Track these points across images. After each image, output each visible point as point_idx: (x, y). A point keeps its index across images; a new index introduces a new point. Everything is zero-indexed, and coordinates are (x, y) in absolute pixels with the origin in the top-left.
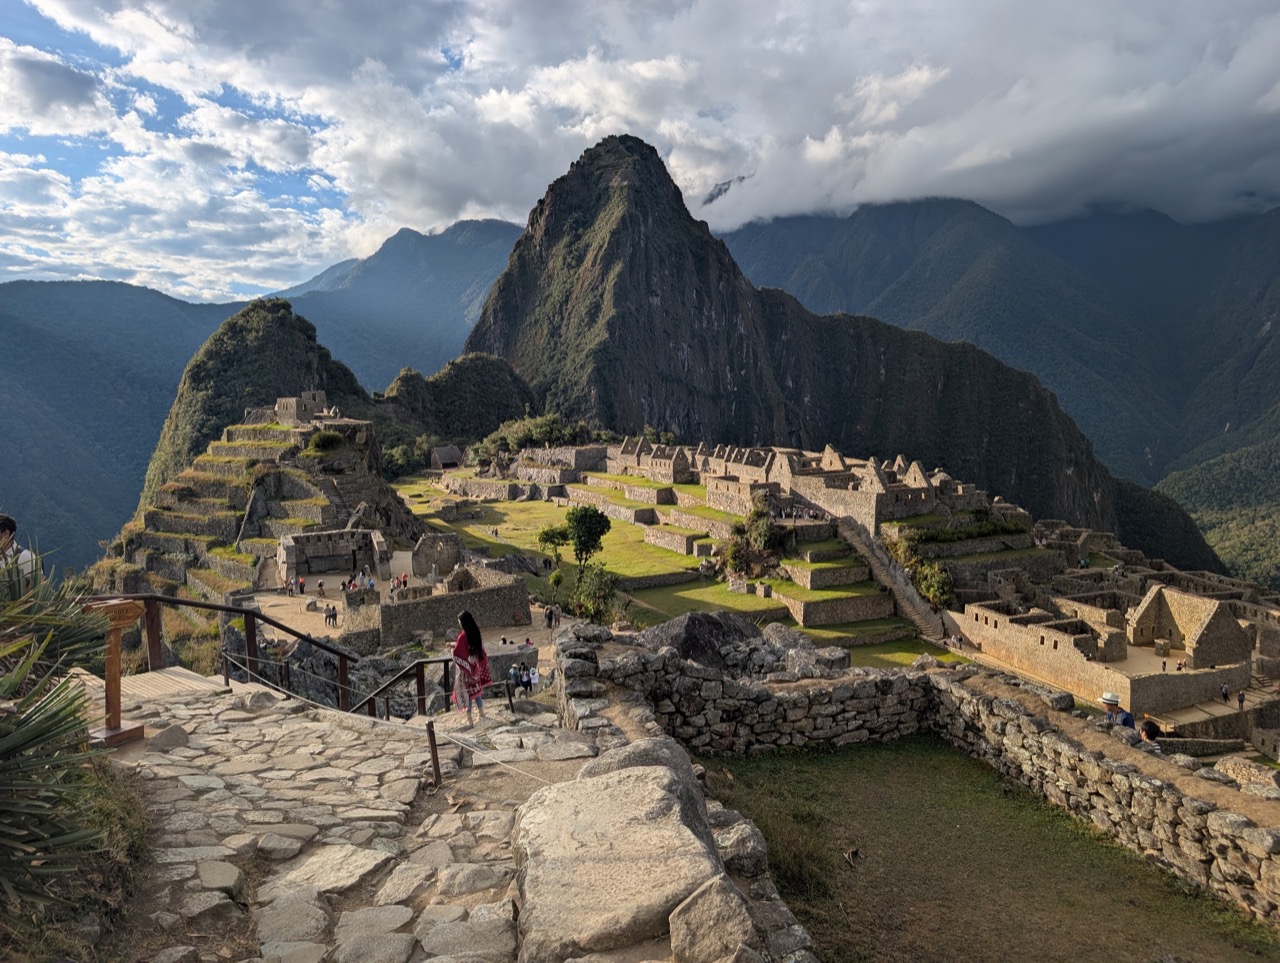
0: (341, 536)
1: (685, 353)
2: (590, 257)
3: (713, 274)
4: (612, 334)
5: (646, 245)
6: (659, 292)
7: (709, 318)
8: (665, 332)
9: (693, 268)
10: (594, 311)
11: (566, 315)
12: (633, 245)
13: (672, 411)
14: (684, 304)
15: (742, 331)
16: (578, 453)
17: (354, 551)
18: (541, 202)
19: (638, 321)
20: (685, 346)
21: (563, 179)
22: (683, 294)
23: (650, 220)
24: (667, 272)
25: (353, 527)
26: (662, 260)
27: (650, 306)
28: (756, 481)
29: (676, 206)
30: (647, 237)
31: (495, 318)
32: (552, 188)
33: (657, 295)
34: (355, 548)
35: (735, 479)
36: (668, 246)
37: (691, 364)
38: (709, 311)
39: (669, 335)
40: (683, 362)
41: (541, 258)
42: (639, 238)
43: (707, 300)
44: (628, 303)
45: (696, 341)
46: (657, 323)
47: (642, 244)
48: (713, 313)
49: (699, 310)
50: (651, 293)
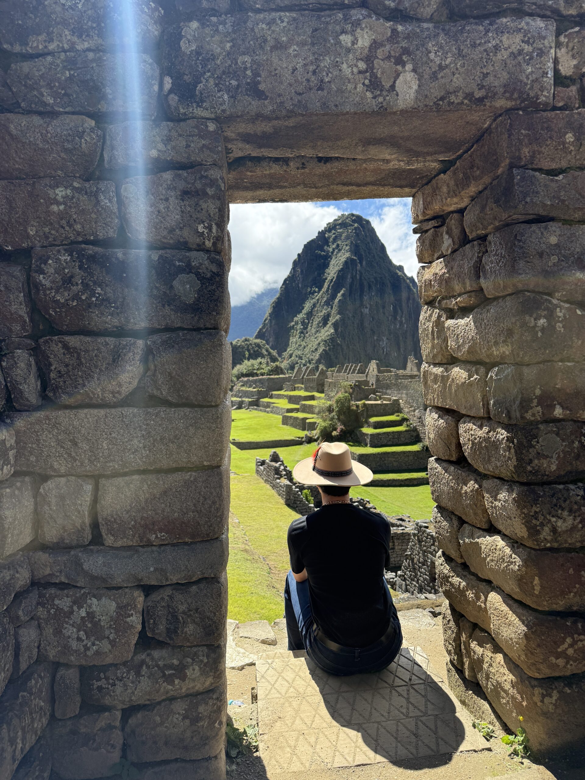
1: (384, 342)
2: (326, 285)
3: (404, 295)
4: (336, 330)
5: (361, 279)
6: (368, 306)
7: (401, 322)
8: (372, 330)
9: (391, 292)
10: (327, 317)
11: (311, 320)
12: (352, 278)
14: (384, 313)
18: (299, 255)
19: (353, 323)
20: (385, 339)
21: (313, 241)
22: (384, 307)
23: (364, 263)
24: (373, 294)
26: (370, 287)
27: (362, 314)
29: (381, 256)
30: (361, 273)
31: (271, 324)
32: (305, 246)
33: (366, 308)
36: (375, 278)
37: (388, 349)
38: (401, 317)
39: (374, 332)
40: (383, 349)
41: (298, 287)
42: (356, 273)
43: (399, 311)
44: (347, 312)
45: (392, 336)
46: (366, 324)
47: (358, 277)
48: (403, 319)
49: (394, 317)
50: (363, 306)
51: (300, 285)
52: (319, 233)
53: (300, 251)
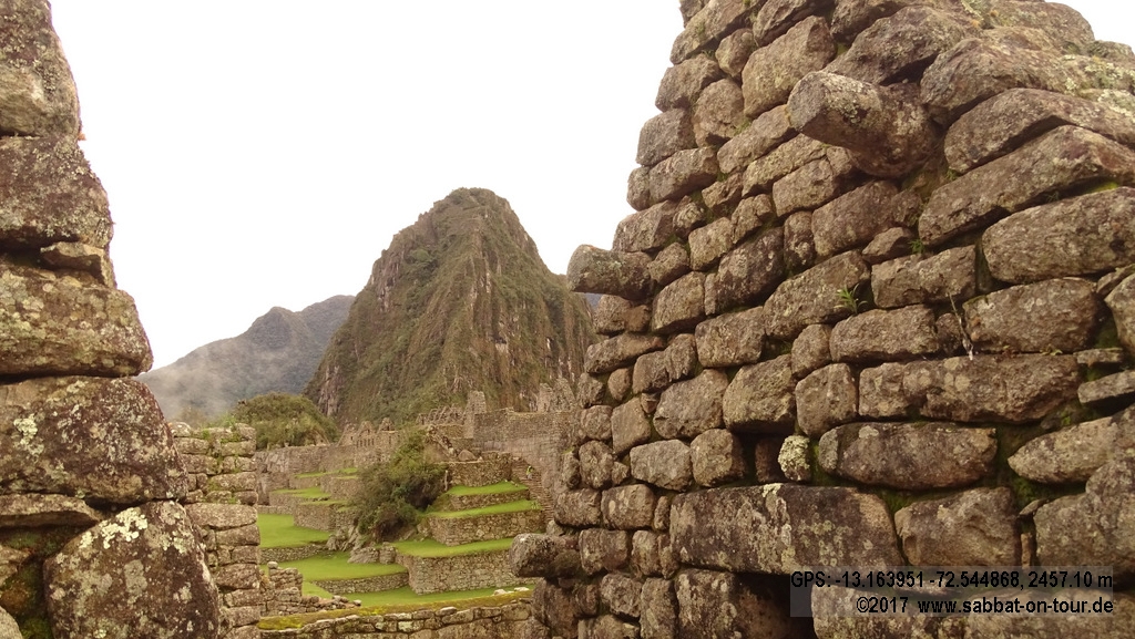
2: (432, 303)
3: (569, 323)
5: (493, 293)
6: (507, 339)
7: (565, 368)
8: (515, 382)
9: (547, 317)
10: (435, 358)
12: (478, 290)
14: (535, 353)
18: (384, 252)
19: (481, 368)
21: (409, 229)
22: (535, 342)
23: (499, 267)
24: (516, 319)
26: (509, 307)
27: (496, 352)
30: (494, 284)
31: (331, 372)
32: (396, 238)
33: (504, 342)
36: (518, 293)
38: (565, 360)
39: (519, 384)
41: (383, 308)
42: (485, 283)
43: (562, 350)
44: (470, 349)
46: (505, 370)
47: (488, 290)
48: (569, 363)
49: (553, 357)
50: (497, 339)
51: (386, 305)
52: (421, 216)
53: (387, 247)
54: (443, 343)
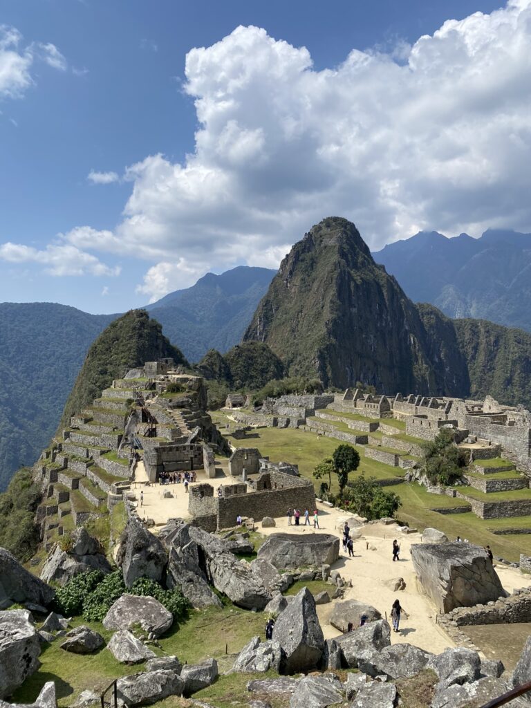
0: (185, 448)
1: (372, 340)
2: (315, 285)
3: (388, 294)
4: (328, 330)
6: (357, 305)
7: (386, 320)
8: (360, 328)
9: (376, 291)
10: (318, 317)
11: (300, 320)
13: (365, 374)
14: (371, 312)
15: (407, 328)
16: (316, 399)
17: (192, 458)
18: (287, 256)
19: (344, 322)
20: (372, 336)
21: (301, 242)
22: (370, 306)
23: (351, 264)
24: (361, 294)
25: (191, 442)
27: (351, 313)
28: (440, 419)
29: (366, 256)
30: (349, 274)
31: (260, 321)
32: (294, 247)
33: (355, 307)
34: (193, 456)
35: (425, 417)
36: (362, 278)
37: (376, 347)
38: (387, 316)
39: (362, 330)
40: (371, 346)
41: (287, 287)
42: (345, 275)
43: (385, 310)
45: (379, 333)
46: (355, 323)
47: (347, 278)
48: (389, 317)
49: (380, 315)
50: (351, 305)
51: (289, 285)
52: (306, 235)
53: (289, 253)
54: (322, 308)
